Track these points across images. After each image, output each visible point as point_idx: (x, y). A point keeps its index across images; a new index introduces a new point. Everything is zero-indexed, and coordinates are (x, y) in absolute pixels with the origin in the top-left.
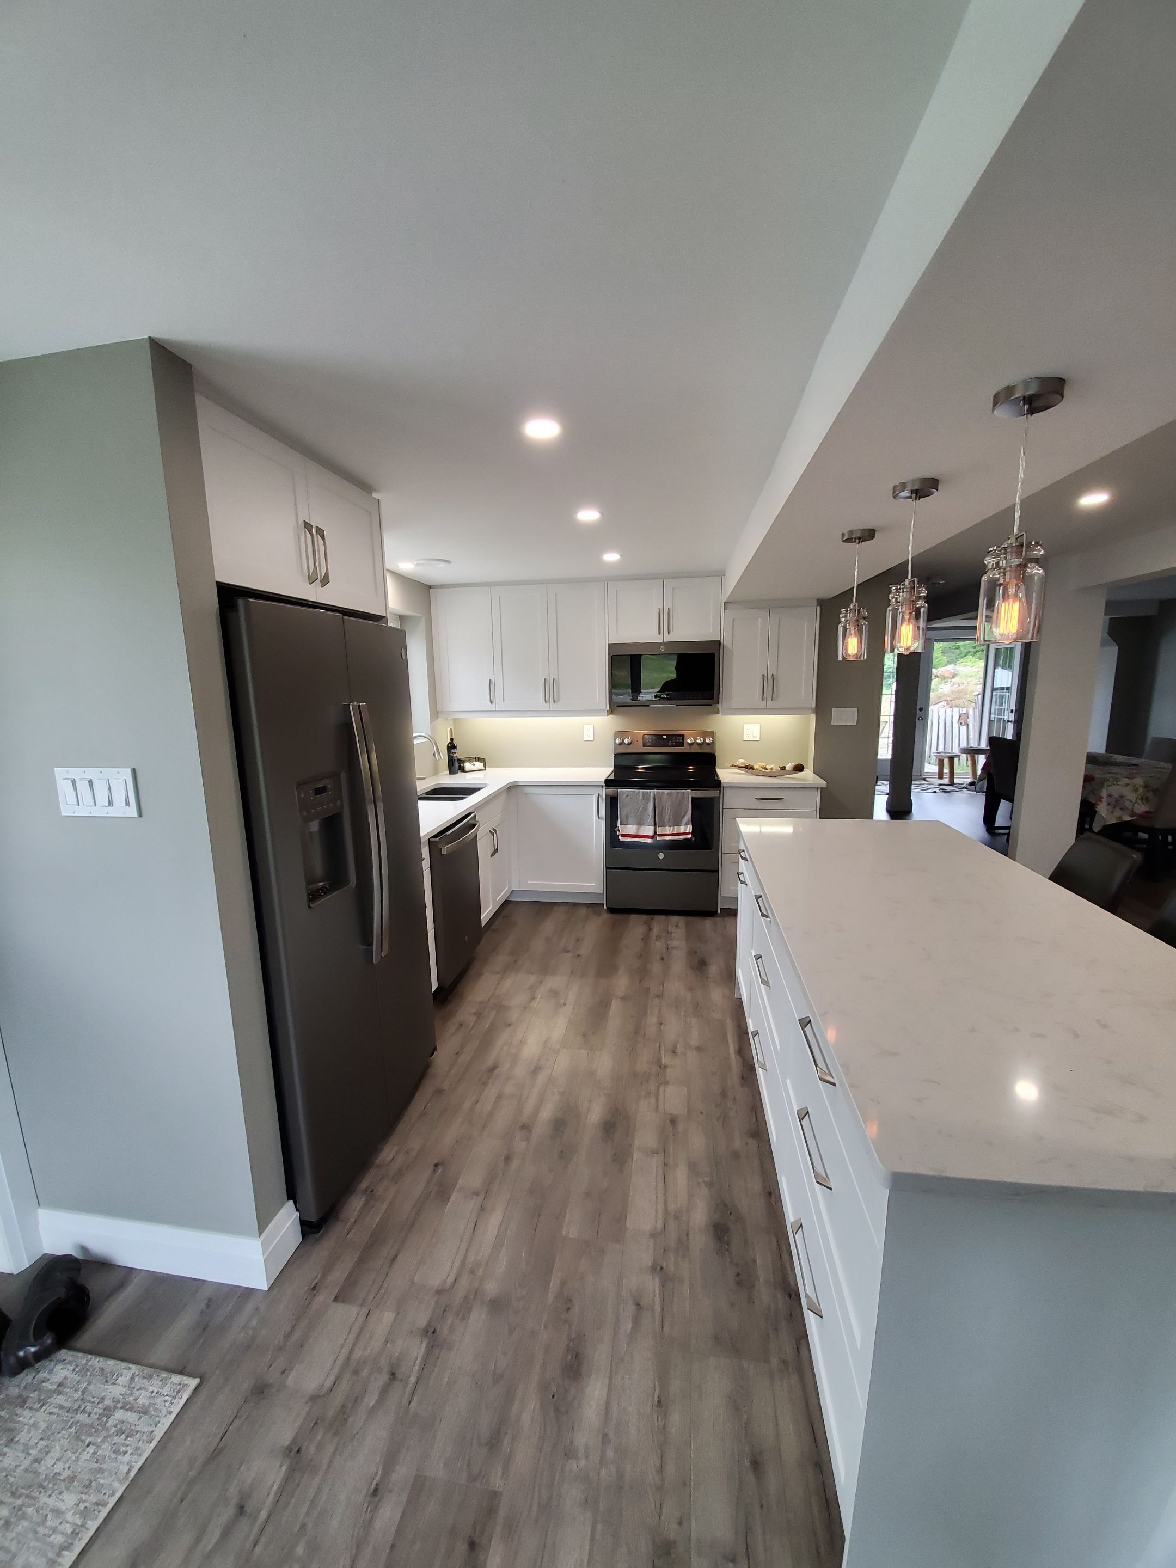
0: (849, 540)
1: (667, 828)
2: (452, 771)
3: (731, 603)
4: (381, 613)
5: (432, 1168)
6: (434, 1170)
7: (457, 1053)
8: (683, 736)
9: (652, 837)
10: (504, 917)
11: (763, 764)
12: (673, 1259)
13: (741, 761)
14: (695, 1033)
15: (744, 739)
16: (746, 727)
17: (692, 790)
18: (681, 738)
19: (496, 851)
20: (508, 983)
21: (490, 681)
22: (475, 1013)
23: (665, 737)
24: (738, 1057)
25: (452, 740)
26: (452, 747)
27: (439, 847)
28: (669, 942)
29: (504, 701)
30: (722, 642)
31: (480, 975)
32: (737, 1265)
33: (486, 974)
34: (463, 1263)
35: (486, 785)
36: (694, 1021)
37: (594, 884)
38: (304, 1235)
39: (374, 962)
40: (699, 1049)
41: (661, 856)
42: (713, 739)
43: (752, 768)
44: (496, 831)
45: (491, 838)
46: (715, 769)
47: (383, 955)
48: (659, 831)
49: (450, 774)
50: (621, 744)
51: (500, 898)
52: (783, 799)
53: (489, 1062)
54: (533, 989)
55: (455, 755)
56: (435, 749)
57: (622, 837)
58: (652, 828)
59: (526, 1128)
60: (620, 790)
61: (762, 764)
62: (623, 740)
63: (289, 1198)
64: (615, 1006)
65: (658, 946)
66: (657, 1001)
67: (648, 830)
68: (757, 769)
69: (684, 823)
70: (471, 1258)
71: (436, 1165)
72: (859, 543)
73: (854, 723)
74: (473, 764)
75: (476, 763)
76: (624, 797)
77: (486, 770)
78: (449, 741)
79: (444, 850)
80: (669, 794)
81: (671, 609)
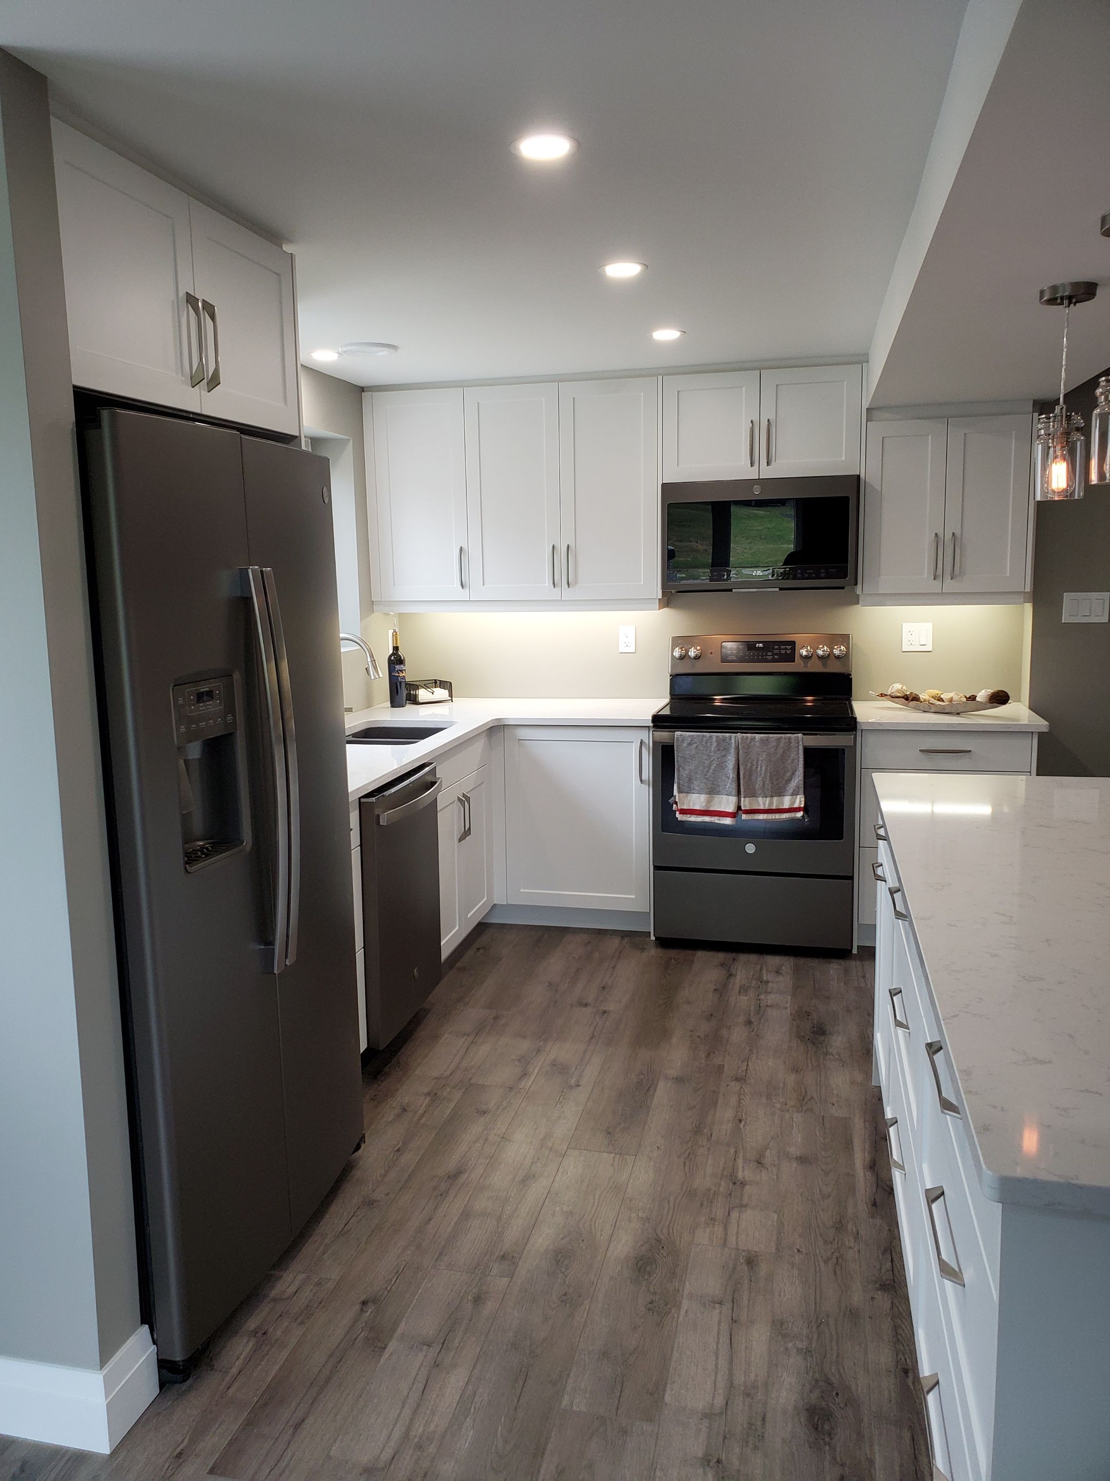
0: (1052, 301)
1: (760, 799)
2: (395, 702)
3: (873, 409)
4: (292, 431)
5: (358, 1307)
6: (362, 1309)
7: (398, 1150)
8: (793, 643)
9: (733, 815)
10: (478, 949)
11: (937, 692)
12: (737, 1450)
13: (896, 687)
14: (798, 1137)
15: (903, 650)
16: (906, 627)
17: (804, 734)
18: (789, 647)
19: (467, 833)
20: (483, 1050)
21: (461, 549)
22: (429, 1094)
23: (761, 645)
24: (869, 1174)
25: (396, 649)
26: (396, 660)
27: (376, 812)
28: (762, 997)
29: (483, 585)
30: (862, 476)
31: (435, 1037)
32: (843, 1465)
33: (446, 1035)
34: (406, 1436)
35: (451, 724)
36: (798, 1117)
37: (634, 897)
38: (162, 1385)
39: (276, 972)
40: (802, 1160)
41: (750, 848)
42: (848, 648)
43: (916, 698)
44: (468, 799)
45: (460, 809)
46: (850, 701)
47: (288, 963)
48: (746, 804)
49: (393, 706)
50: (682, 658)
51: (475, 915)
52: (970, 751)
53: (451, 1163)
54: (525, 1062)
55: (401, 675)
56: (369, 660)
57: (680, 813)
58: (733, 799)
59: (509, 1259)
60: (678, 733)
61: (935, 692)
62: (687, 652)
63: (143, 1322)
64: (663, 1092)
65: (742, 1002)
66: (735, 1086)
67: (727, 803)
68: (925, 701)
69: (791, 791)
70: (419, 1429)
71: (364, 1303)
72: (1069, 306)
73: (1104, 619)
74: (432, 691)
75: (436, 690)
76: (685, 745)
77: (453, 701)
78: (392, 651)
79: (384, 819)
80: (764, 741)
81: (773, 421)
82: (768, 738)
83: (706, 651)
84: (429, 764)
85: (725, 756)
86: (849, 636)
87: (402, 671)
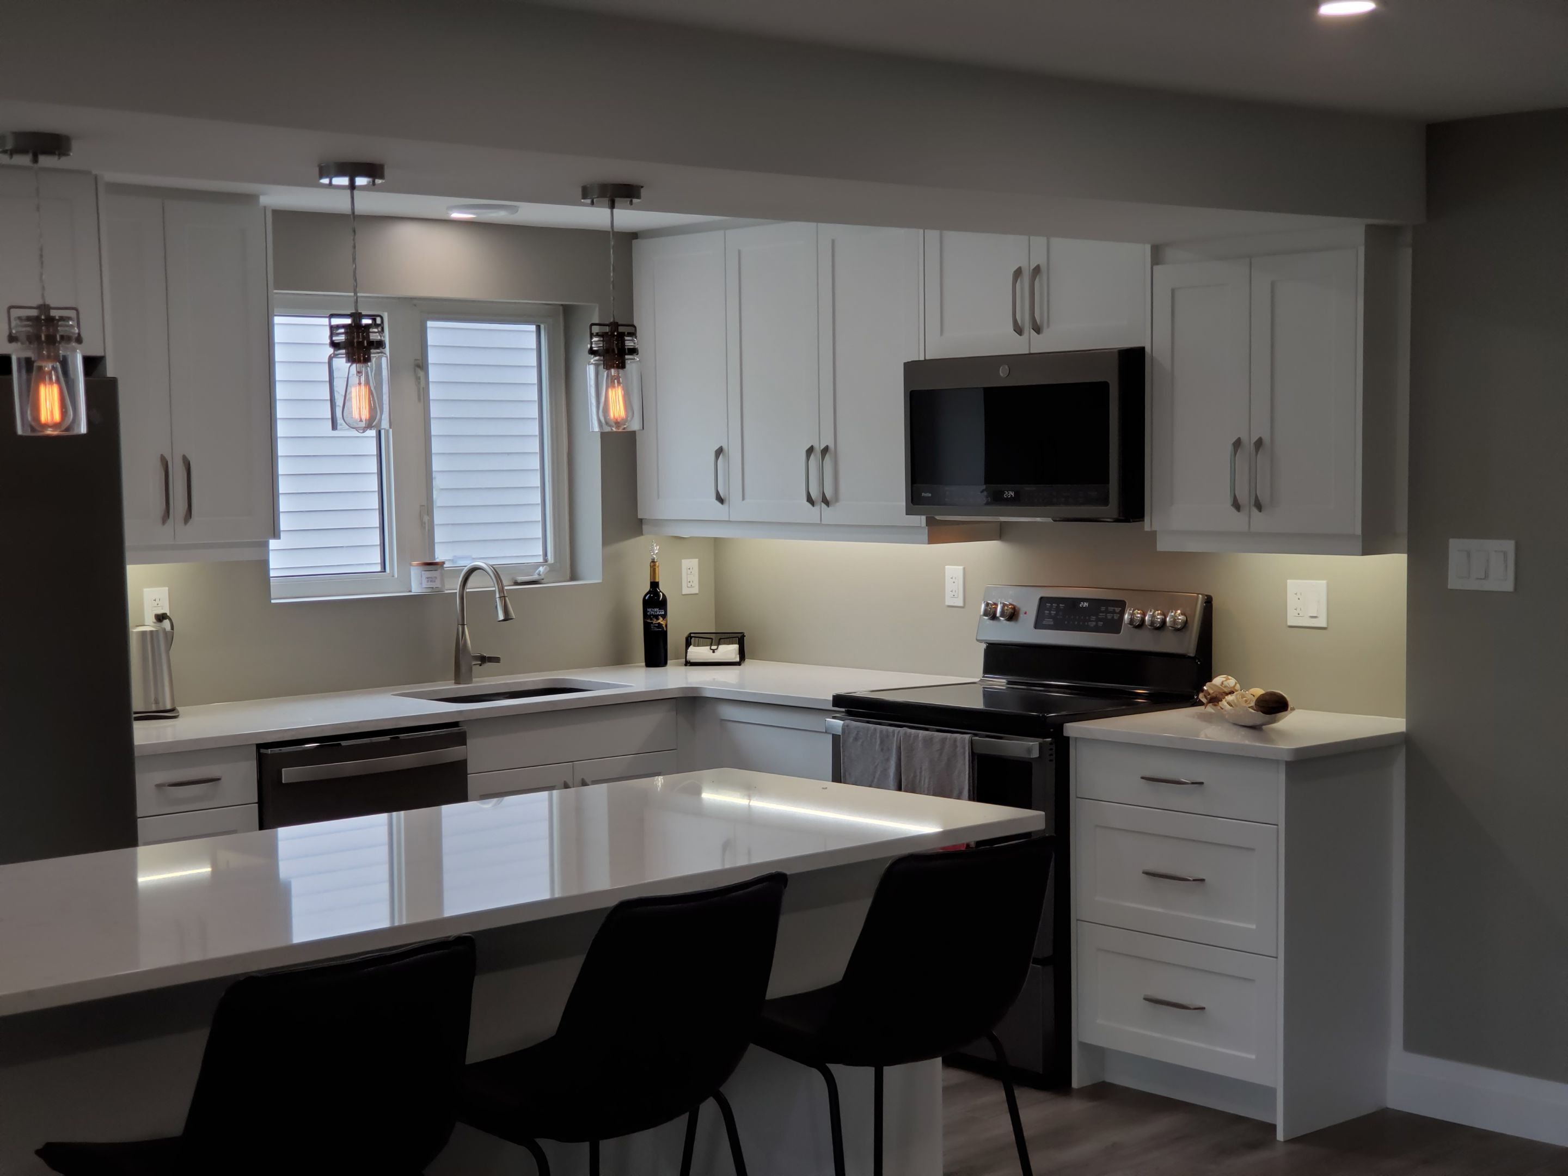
2: (652, 661)
15: (1289, 624)
16: (1291, 586)
17: (972, 735)
18: (1115, 609)
21: (719, 450)
25: (654, 585)
26: (651, 603)
27: (279, 766)
29: (743, 499)
30: (1148, 350)
52: (1200, 783)
60: (845, 722)
73: (1508, 586)
74: (714, 647)
75: (721, 647)
76: (851, 740)
77: (743, 665)
78: (647, 588)
79: (289, 774)
80: (928, 742)
81: (1043, 268)
82: (931, 739)
83: (1019, 609)
84: (455, 724)
85: (888, 760)
86: (1197, 598)
87: (657, 617)
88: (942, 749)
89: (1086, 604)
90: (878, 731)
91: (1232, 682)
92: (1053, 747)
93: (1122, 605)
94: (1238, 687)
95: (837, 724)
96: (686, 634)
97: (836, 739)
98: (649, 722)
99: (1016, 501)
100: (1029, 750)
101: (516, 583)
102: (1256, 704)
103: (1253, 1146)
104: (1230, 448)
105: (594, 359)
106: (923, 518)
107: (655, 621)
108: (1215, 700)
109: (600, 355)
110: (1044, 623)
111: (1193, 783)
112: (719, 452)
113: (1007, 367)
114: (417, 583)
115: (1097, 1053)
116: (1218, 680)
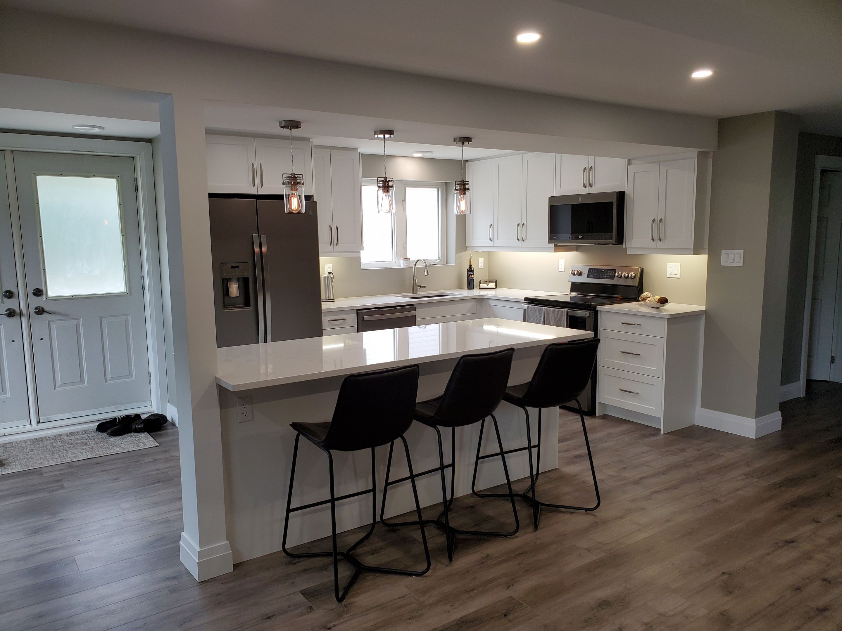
3: (631, 159)
15: (668, 277)
16: (669, 265)
17: (568, 310)
18: (613, 272)
25: (471, 266)
26: (470, 270)
27: (363, 315)
29: (498, 240)
30: (626, 192)
42: (639, 274)
49: (468, 289)
52: (640, 325)
73: (741, 265)
74: (488, 284)
75: (490, 284)
76: (529, 311)
77: (496, 289)
78: (469, 266)
79: (366, 318)
80: (553, 312)
81: (593, 168)
82: (555, 310)
83: (582, 272)
84: (413, 305)
85: (541, 317)
86: (639, 268)
87: (471, 275)
88: (558, 314)
89: (603, 271)
90: (538, 308)
91: (649, 294)
92: (593, 313)
93: (615, 271)
94: (651, 296)
95: (525, 306)
96: (480, 280)
97: (525, 310)
98: (470, 304)
99: (582, 239)
100: (586, 314)
101: (430, 265)
102: (658, 301)
103: (654, 435)
104: (651, 222)
105: (456, 192)
106: (553, 244)
107: (470, 276)
108: (644, 300)
109: (458, 191)
110: (590, 276)
111: (637, 325)
112: (491, 225)
113: (581, 197)
114: (402, 264)
115: (604, 405)
116: (645, 294)
